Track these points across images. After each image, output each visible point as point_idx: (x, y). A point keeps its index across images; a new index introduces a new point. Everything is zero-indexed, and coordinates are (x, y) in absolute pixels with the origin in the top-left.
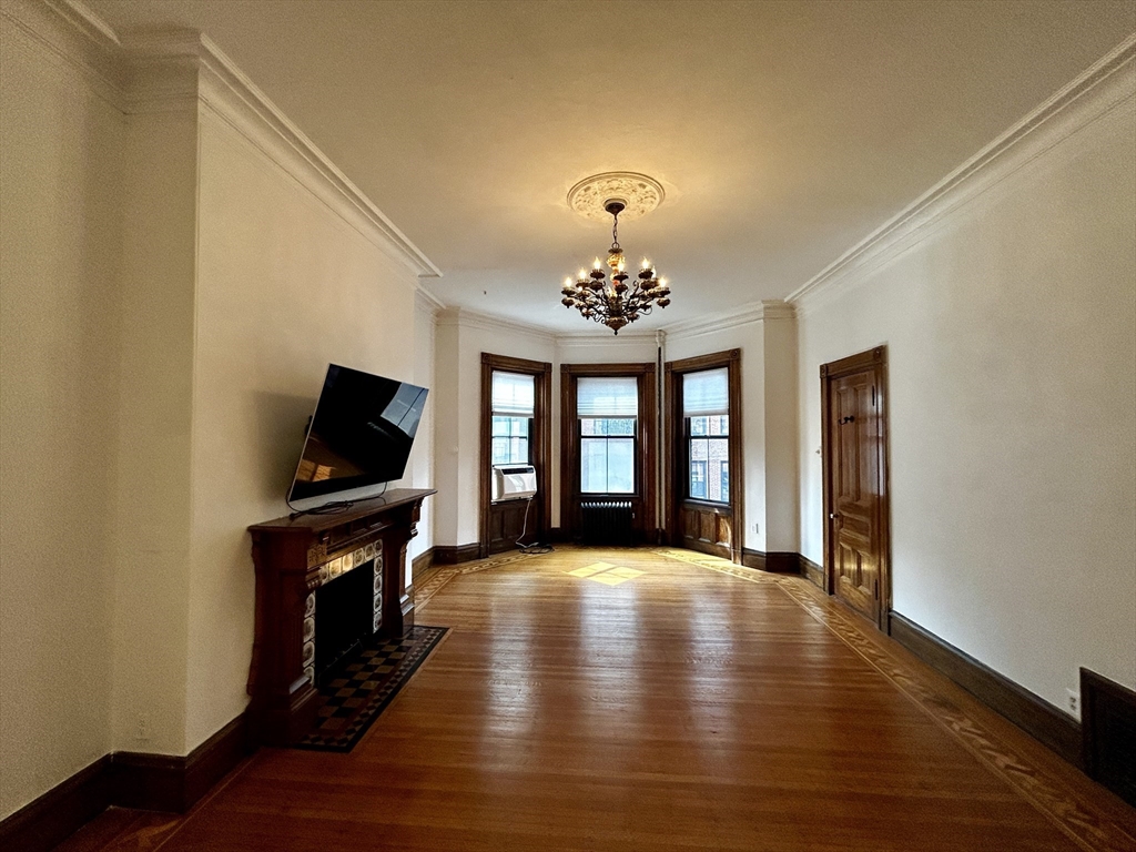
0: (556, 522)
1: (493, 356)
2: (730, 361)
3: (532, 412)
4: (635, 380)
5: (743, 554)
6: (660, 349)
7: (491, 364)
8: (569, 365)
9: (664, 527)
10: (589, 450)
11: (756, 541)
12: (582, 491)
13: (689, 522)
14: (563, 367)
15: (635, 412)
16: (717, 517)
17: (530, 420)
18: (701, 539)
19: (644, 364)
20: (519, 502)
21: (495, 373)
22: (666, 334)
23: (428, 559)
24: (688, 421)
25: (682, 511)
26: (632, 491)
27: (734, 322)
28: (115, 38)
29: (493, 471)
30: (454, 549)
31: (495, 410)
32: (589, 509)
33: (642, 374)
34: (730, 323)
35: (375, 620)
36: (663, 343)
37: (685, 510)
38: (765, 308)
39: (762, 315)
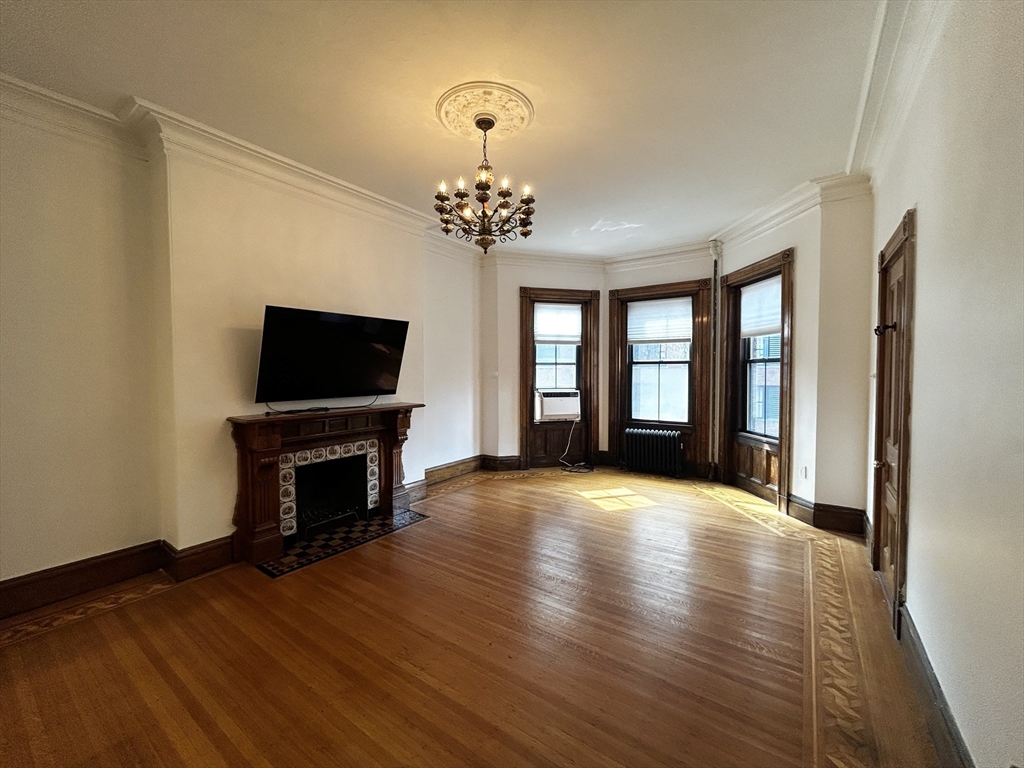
0: (604, 445)
1: (530, 289)
2: (781, 266)
3: (579, 339)
4: (690, 299)
5: (789, 501)
6: (716, 262)
7: (530, 298)
8: (618, 291)
9: (716, 461)
10: (641, 377)
11: (805, 489)
12: (633, 417)
13: (742, 459)
14: (612, 293)
15: (689, 334)
16: (769, 455)
17: (578, 348)
18: (752, 479)
19: (698, 281)
20: (562, 425)
21: (536, 305)
22: (723, 243)
23: (473, 464)
24: (747, 343)
25: (736, 445)
26: (686, 421)
27: (787, 215)
28: (112, 116)
29: (537, 394)
30: (495, 459)
31: (537, 338)
32: (632, 434)
33: (696, 292)
34: (779, 219)
35: (369, 500)
36: (720, 255)
37: (740, 445)
38: (823, 189)
39: (819, 199)
